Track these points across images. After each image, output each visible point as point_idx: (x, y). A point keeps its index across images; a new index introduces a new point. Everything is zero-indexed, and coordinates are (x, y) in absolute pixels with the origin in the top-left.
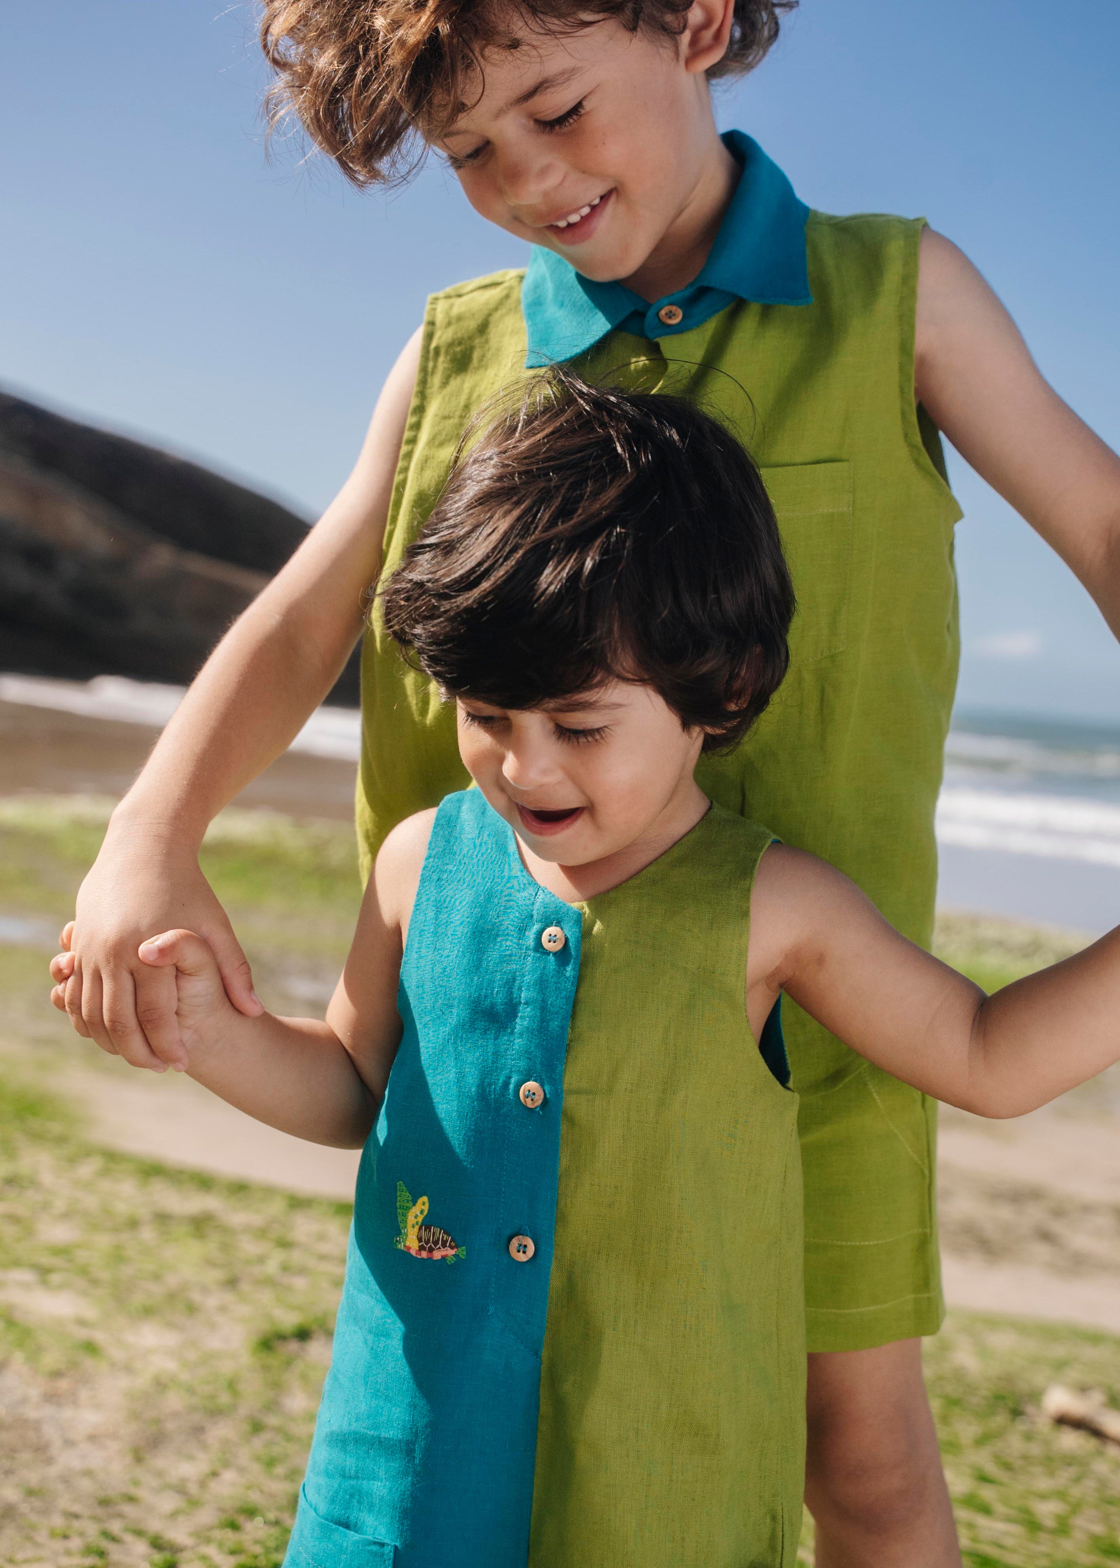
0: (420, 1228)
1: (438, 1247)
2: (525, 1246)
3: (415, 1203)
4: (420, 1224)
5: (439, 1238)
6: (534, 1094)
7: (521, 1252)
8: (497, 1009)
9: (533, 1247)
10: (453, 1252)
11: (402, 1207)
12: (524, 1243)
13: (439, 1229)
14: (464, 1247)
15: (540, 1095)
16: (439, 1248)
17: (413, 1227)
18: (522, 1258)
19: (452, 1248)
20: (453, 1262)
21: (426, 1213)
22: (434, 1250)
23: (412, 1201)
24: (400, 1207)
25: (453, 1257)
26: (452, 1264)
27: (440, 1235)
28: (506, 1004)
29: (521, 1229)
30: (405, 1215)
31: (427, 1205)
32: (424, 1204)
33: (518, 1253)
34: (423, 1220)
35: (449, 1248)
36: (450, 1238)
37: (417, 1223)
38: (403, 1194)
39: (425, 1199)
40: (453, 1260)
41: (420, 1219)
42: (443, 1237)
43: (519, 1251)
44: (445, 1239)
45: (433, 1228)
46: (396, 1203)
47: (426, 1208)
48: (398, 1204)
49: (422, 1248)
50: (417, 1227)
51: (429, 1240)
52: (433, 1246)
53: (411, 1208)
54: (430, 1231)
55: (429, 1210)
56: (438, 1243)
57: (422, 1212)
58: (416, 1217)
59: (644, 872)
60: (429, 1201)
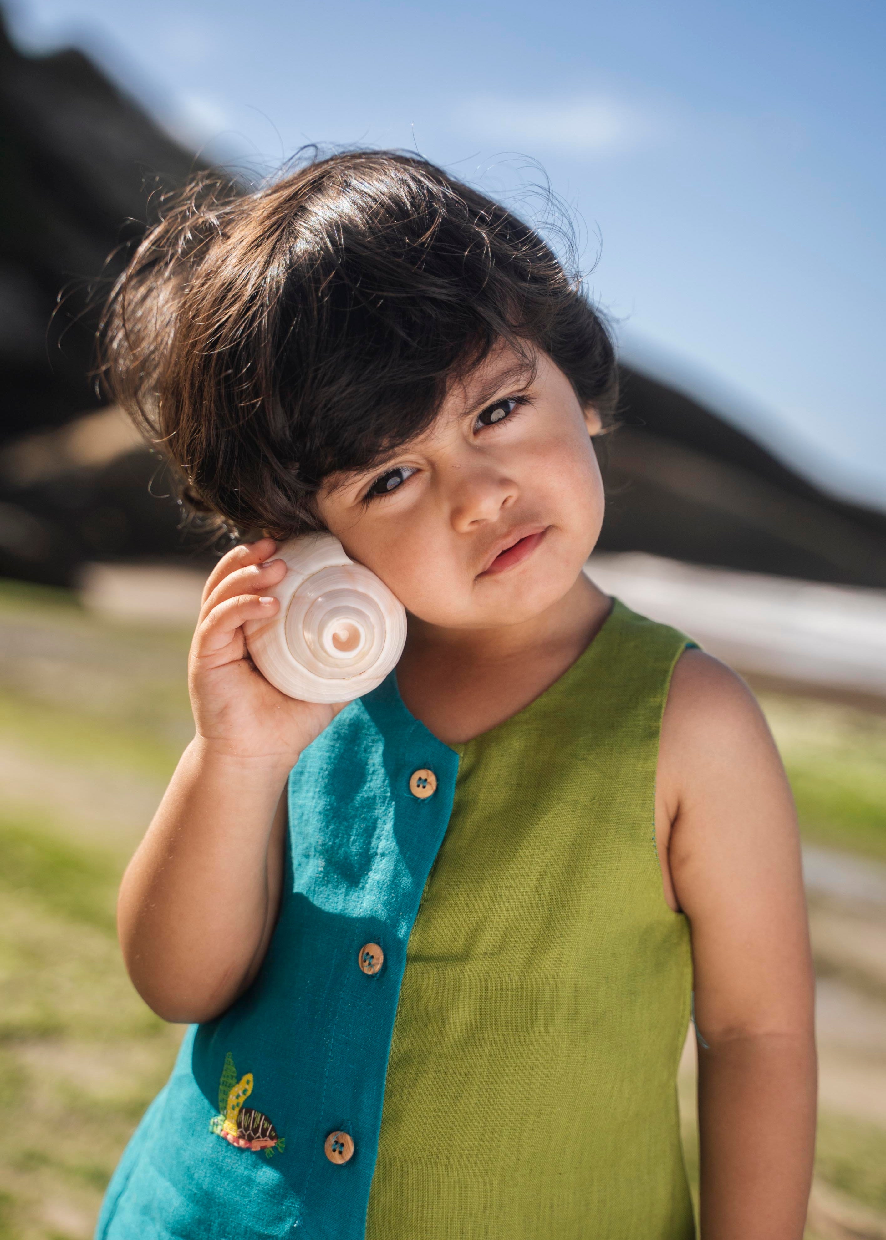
0: (240, 1111)
1: (257, 1135)
2: (342, 1145)
3: (239, 1080)
4: (240, 1106)
5: (259, 1125)
6: (372, 957)
7: (337, 1152)
8: (350, 860)
9: (352, 1149)
10: (272, 1143)
11: (225, 1084)
12: (341, 1141)
13: (260, 1115)
14: (284, 1139)
15: (378, 959)
16: (259, 1137)
17: (233, 1108)
18: (338, 1160)
19: (272, 1138)
20: (271, 1156)
21: (249, 1093)
22: (253, 1138)
23: (236, 1077)
24: (223, 1083)
25: (271, 1149)
26: (271, 1158)
27: (260, 1122)
28: (361, 854)
29: (342, 1125)
30: (226, 1094)
31: (251, 1084)
32: (248, 1082)
33: (333, 1153)
34: (245, 1102)
35: (268, 1139)
36: (271, 1126)
37: (238, 1105)
38: (230, 1068)
39: (250, 1077)
40: (272, 1154)
41: (242, 1100)
42: (263, 1125)
43: (334, 1151)
44: (265, 1126)
45: (253, 1112)
46: (219, 1078)
47: (250, 1088)
48: (222, 1079)
49: (242, 1136)
50: (237, 1109)
51: (248, 1126)
52: (252, 1134)
53: (234, 1086)
54: (250, 1116)
55: (253, 1091)
56: (258, 1132)
57: (245, 1091)
58: (238, 1097)
59: (533, 705)
60: (254, 1081)
